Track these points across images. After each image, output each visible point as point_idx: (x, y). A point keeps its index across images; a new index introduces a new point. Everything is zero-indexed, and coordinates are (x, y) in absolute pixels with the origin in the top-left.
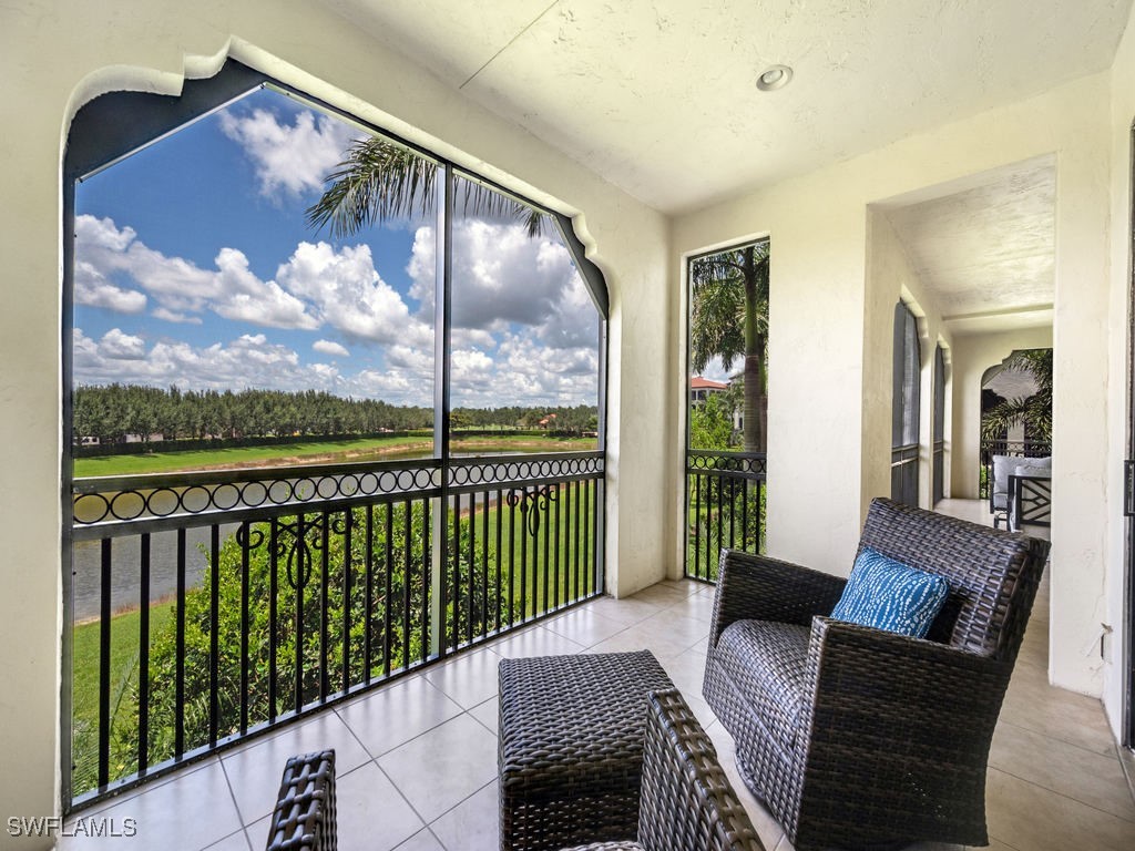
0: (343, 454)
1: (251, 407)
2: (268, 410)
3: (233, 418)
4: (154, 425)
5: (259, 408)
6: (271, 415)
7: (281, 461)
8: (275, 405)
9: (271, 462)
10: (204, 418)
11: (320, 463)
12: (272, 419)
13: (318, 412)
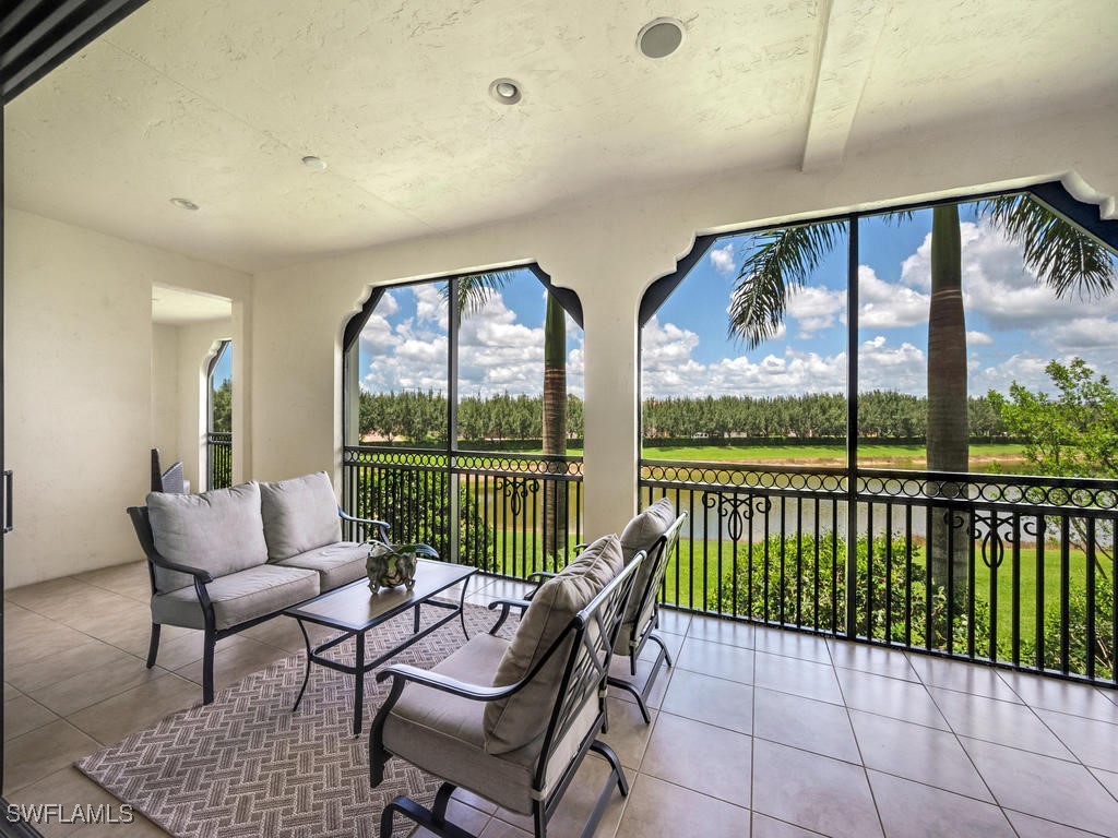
0: (909, 460)
1: (809, 409)
2: (824, 412)
3: (791, 419)
4: (730, 425)
5: (815, 410)
6: (826, 416)
7: (831, 460)
8: (830, 406)
9: (821, 460)
10: (766, 420)
11: (877, 467)
12: (828, 420)
13: (883, 412)
